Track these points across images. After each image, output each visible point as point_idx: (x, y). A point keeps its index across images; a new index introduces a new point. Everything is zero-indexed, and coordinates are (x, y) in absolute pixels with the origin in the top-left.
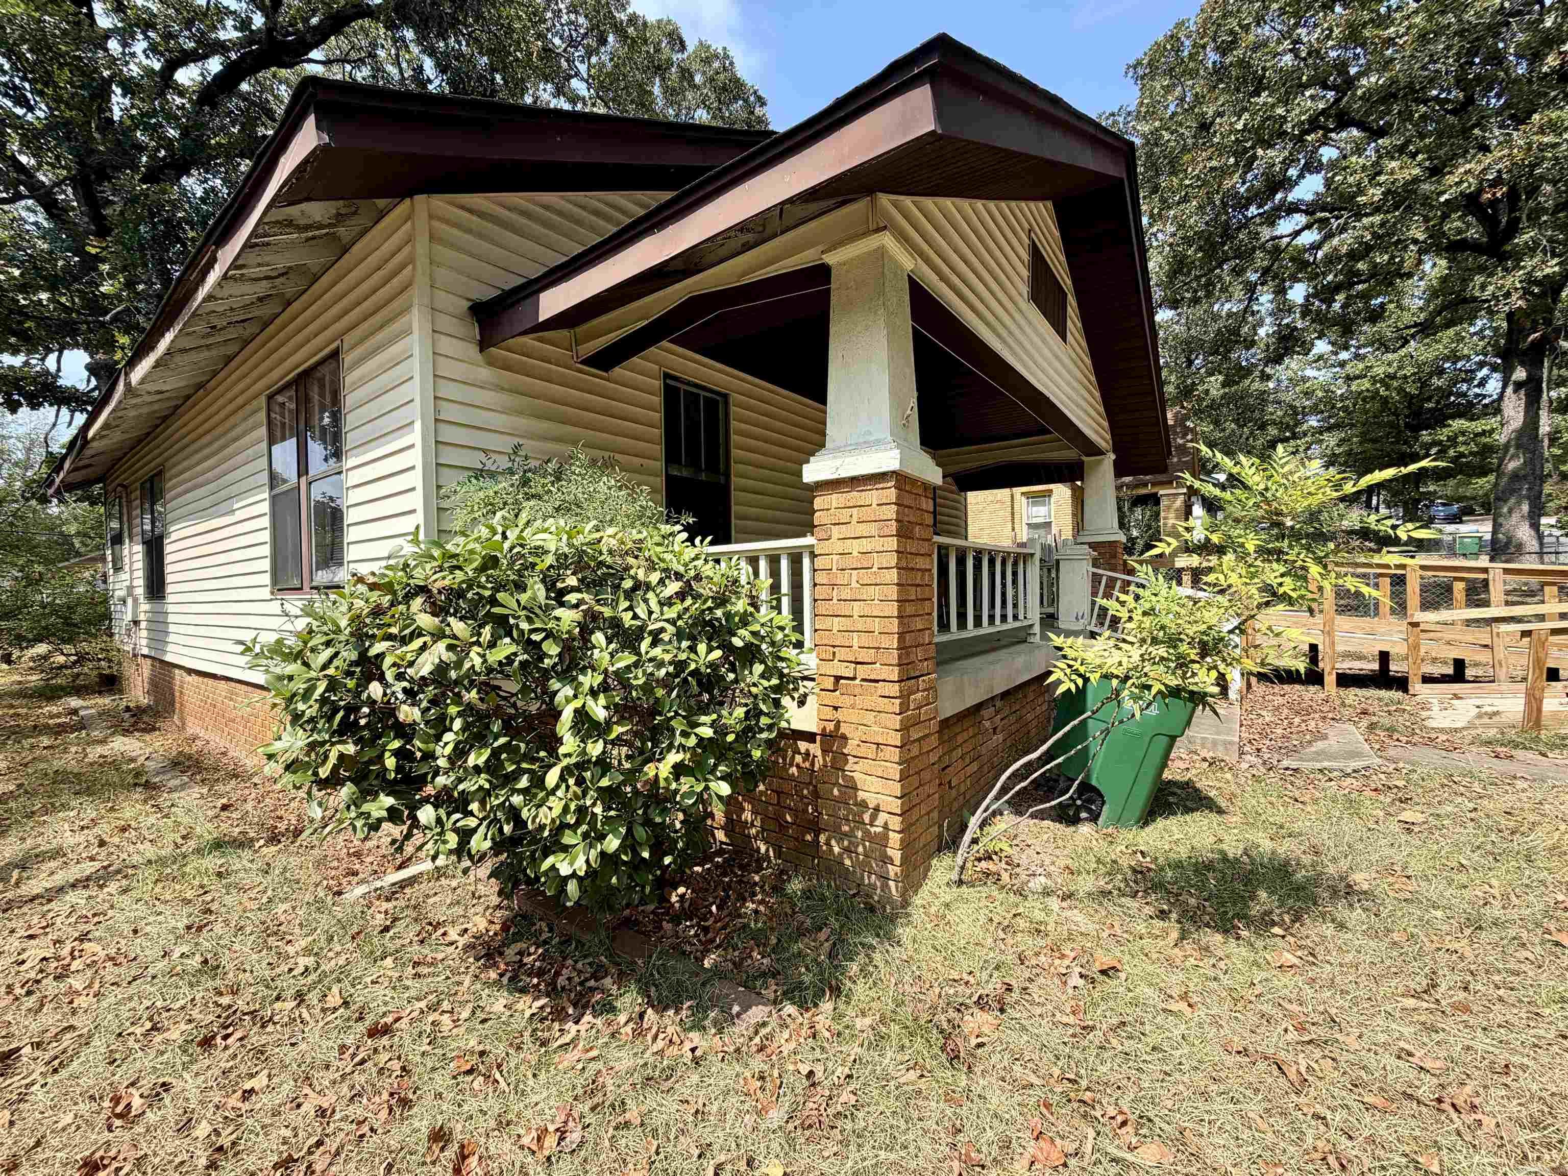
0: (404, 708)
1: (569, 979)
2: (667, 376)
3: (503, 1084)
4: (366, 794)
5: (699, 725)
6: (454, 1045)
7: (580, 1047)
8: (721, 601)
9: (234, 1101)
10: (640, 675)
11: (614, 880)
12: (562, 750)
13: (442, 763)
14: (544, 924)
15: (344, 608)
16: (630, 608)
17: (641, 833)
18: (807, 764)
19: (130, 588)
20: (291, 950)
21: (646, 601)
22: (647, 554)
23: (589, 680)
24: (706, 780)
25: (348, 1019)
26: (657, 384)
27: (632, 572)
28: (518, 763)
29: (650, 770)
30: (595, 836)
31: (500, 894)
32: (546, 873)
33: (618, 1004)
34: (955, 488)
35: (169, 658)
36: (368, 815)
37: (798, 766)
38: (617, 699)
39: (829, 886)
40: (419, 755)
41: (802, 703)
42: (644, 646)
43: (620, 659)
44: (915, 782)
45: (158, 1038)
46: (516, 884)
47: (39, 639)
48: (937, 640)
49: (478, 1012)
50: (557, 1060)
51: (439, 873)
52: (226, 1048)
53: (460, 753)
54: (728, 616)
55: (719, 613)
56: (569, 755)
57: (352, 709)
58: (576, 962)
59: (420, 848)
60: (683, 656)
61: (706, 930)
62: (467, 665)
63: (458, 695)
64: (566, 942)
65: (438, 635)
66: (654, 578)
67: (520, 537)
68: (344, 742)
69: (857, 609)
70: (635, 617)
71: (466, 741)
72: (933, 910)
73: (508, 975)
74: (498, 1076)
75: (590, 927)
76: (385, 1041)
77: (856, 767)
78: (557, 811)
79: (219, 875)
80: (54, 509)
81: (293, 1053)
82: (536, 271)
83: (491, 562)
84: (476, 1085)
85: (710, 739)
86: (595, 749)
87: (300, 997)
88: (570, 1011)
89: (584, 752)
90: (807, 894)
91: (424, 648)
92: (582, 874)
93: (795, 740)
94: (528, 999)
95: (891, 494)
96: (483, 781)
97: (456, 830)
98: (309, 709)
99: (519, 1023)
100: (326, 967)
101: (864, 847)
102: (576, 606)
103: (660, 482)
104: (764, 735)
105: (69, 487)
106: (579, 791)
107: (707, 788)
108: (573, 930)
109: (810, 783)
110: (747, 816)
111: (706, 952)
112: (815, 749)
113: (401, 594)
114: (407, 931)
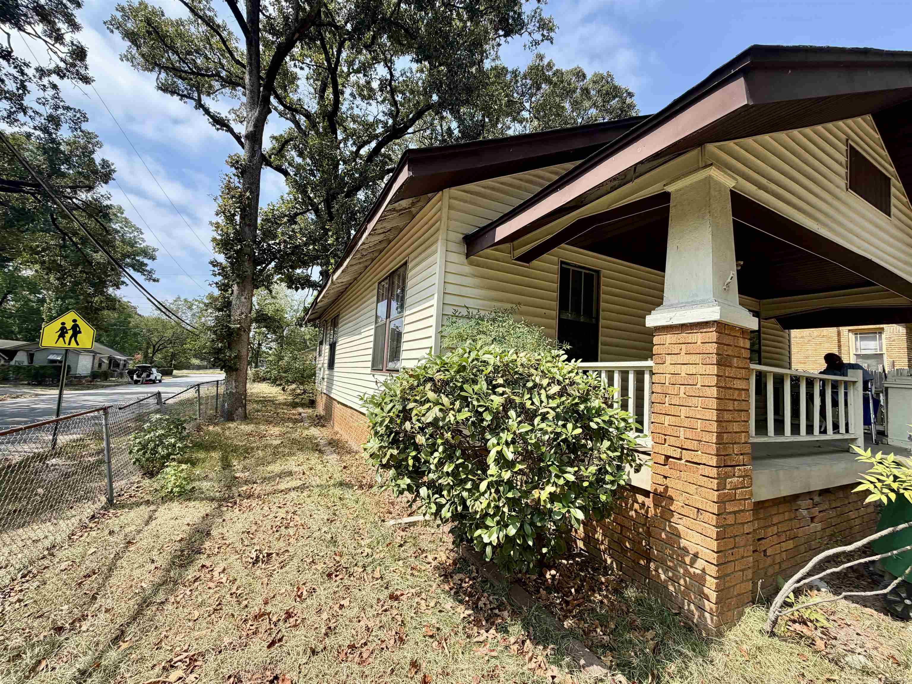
0: (419, 436)
1: (485, 604)
2: (562, 262)
3: (446, 651)
4: (399, 475)
5: (566, 472)
6: (426, 619)
7: (488, 646)
8: (585, 399)
9: (336, 607)
10: (533, 437)
11: (512, 553)
12: (489, 472)
13: (432, 467)
14: (474, 568)
15: (399, 385)
16: (530, 399)
17: (528, 529)
18: (643, 512)
19: (323, 364)
20: (363, 543)
21: (539, 394)
22: (542, 368)
23: (506, 436)
24: (569, 507)
25: (382, 586)
26: (556, 268)
27: (533, 378)
28: (467, 474)
29: (536, 493)
30: (503, 525)
31: (453, 543)
32: (476, 538)
33: (510, 629)
34: (779, 326)
35: (332, 396)
36: (399, 486)
37: (636, 511)
38: (520, 449)
39: (656, 600)
40: (423, 460)
41: (637, 471)
42: (537, 420)
43: (523, 427)
44: (730, 543)
45: (314, 567)
46: (462, 540)
47: (293, 382)
48: (752, 440)
49: (438, 605)
50: (474, 649)
51: (426, 523)
52: (336, 581)
53: (441, 464)
54: (588, 409)
55: (582, 407)
56: (492, 476)
57: (397, 433)
58: (489, 595)
59: (419, 508)
60: (559, 430)
61: (567, 603)
62: (447, 420)
63: (442, 434)
64: (485, 581)
65: (437, 403)
66: (545, 382)
67: (477, 355)
68: (393, 449)
69: (684, 412)
70: (533, 404)
71: (444, 458)
72: (745, 647)
73: (454, 590)
74: (445, 645)
75: (498, 577)
76: (395, 603)
77: (680, 521)
78: (484, 505)
79: (340, 498)
80: (303, 329)
81: (359, 594)
82: (496, 216)
83: (462, 368)
84: (434, 645)
85: (573, 482)
86: (506, 475)
87: (364, 567)
88: (484, 623)
89: (500, 476)
90: (639, 602)
91: (429, 409)
92: (495, 544)
93: (635, 493)
94: (463, 607)
95: (713, 336)
96: (450, 480)
97: (436, 503)
98: (381, 430)
99: (457, 619)
100: (376, 556)
101: (685, 581)
102: (502, 394)
103: (555, 323)
104: (609, 486)
105: (309, 321)
106: (496, 497)
107: (569, 512)
108: (489, 575)
109: (645, 525)
110: (599, 536)
111: (566, 617)
112: (649, 502)
113: (422, 380)
114: (410, 550)
